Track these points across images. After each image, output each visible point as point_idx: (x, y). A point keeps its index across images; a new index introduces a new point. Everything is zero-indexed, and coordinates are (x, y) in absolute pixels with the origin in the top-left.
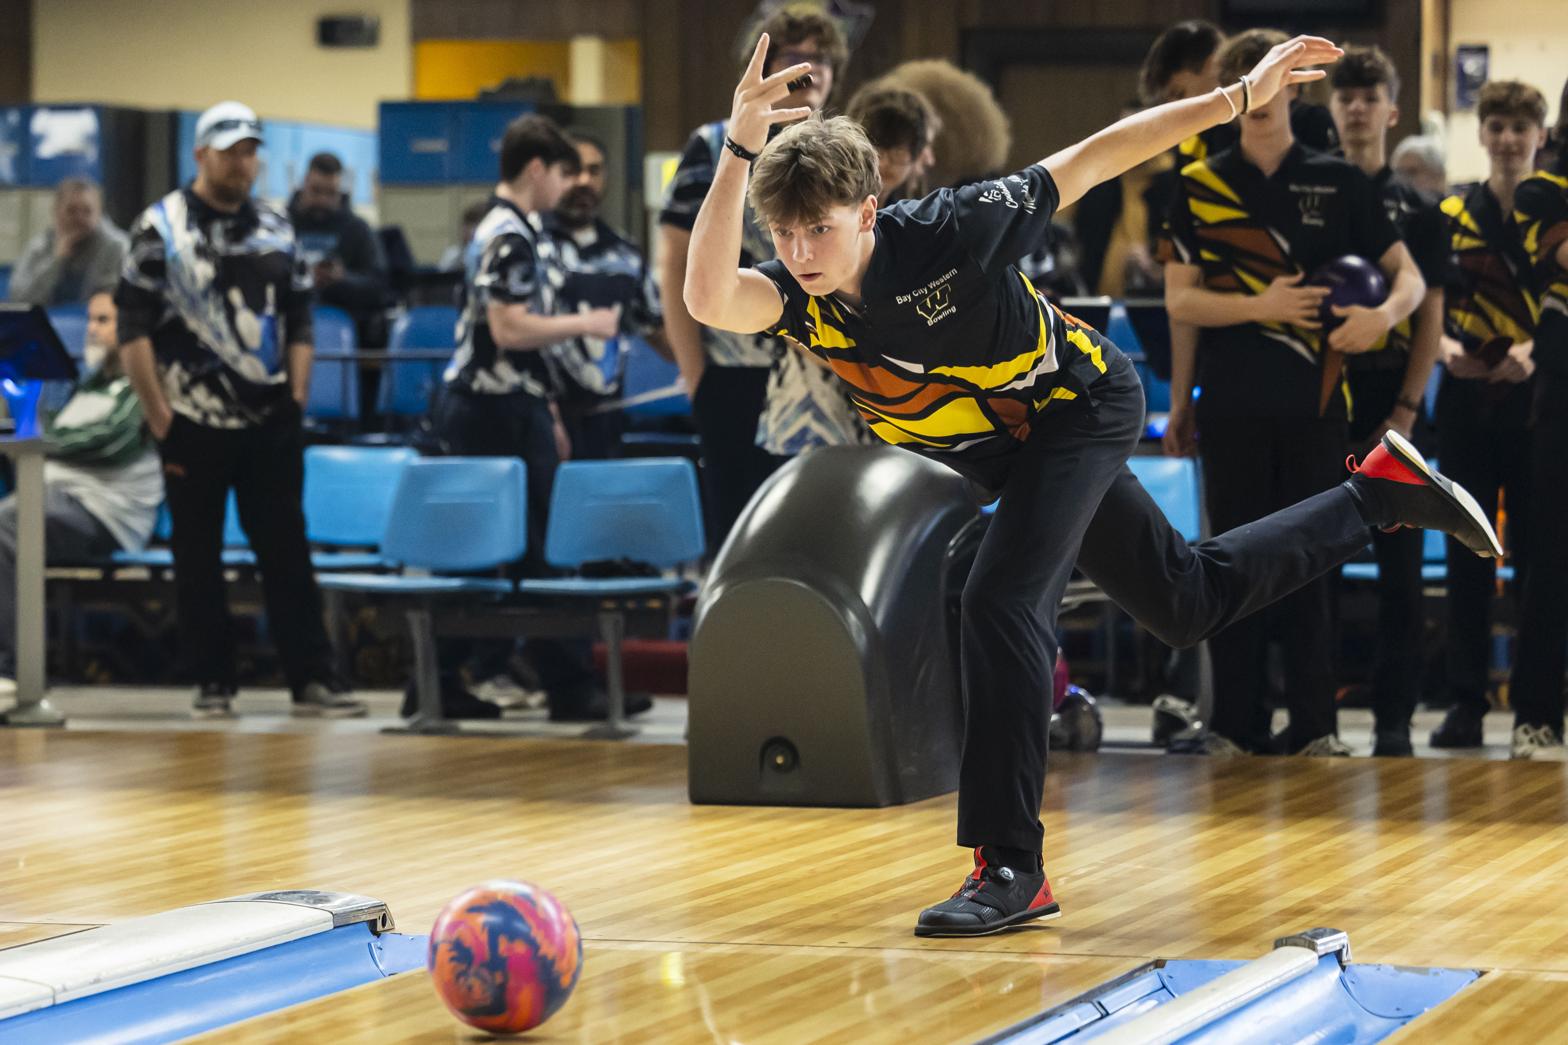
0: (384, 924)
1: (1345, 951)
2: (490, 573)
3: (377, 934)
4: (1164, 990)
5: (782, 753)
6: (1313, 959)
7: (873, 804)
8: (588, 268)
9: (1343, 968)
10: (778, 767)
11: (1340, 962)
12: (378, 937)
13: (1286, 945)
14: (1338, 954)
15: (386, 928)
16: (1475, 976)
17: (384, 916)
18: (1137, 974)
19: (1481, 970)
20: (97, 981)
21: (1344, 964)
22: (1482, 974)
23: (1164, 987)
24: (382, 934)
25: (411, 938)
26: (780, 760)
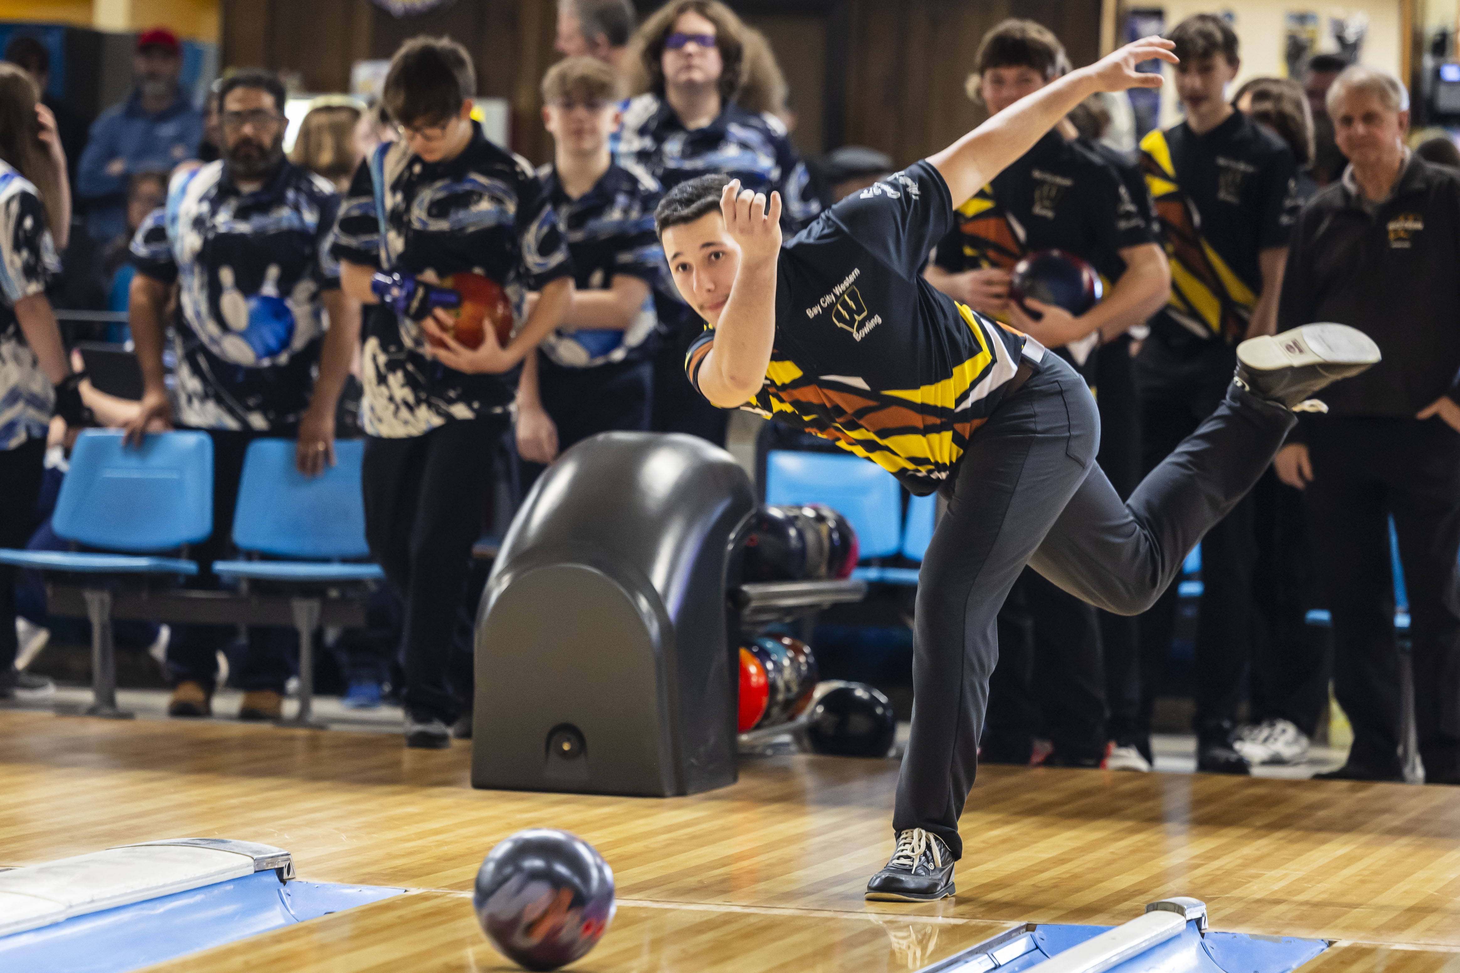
0: (288, 873)
1: (1203, 919)
2: (173, 553)
3: (283, 881)
4: (1038, 951)
5: (568, 740)
6: (1179, 925)
7: (658, 794)
8: (243, 227)
9: (1203, 935)
10: (565, 753)
11: (1200, 929)
12: (285, 885)
13: (1157, 909)
14: (1198, 921)
15: (290, 876)
16: (1324, 946)
17: (289, 864)
18: (1014, 934)
19: (1329, 940)
20: (92, 901)
21: (1203, 932)
22: (1330, 944)
23: (1037, 947)
24: (288, 882)
25: (316, 886)
26: (566, 747)
